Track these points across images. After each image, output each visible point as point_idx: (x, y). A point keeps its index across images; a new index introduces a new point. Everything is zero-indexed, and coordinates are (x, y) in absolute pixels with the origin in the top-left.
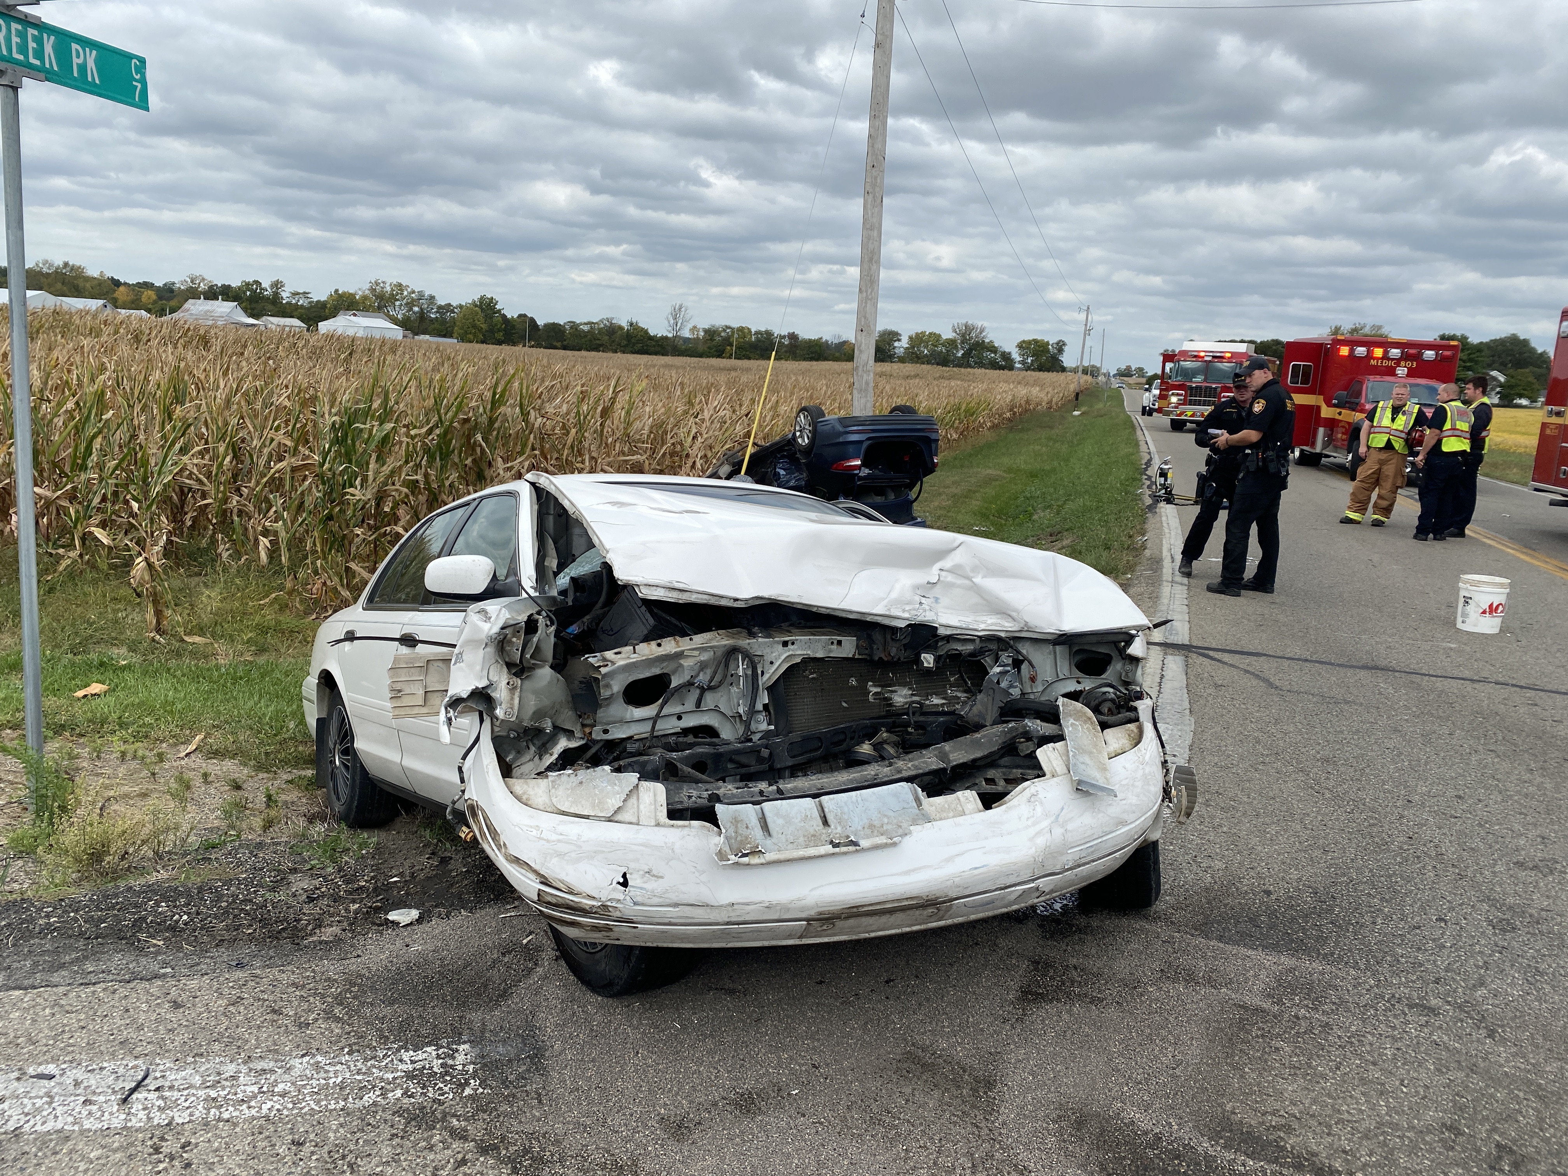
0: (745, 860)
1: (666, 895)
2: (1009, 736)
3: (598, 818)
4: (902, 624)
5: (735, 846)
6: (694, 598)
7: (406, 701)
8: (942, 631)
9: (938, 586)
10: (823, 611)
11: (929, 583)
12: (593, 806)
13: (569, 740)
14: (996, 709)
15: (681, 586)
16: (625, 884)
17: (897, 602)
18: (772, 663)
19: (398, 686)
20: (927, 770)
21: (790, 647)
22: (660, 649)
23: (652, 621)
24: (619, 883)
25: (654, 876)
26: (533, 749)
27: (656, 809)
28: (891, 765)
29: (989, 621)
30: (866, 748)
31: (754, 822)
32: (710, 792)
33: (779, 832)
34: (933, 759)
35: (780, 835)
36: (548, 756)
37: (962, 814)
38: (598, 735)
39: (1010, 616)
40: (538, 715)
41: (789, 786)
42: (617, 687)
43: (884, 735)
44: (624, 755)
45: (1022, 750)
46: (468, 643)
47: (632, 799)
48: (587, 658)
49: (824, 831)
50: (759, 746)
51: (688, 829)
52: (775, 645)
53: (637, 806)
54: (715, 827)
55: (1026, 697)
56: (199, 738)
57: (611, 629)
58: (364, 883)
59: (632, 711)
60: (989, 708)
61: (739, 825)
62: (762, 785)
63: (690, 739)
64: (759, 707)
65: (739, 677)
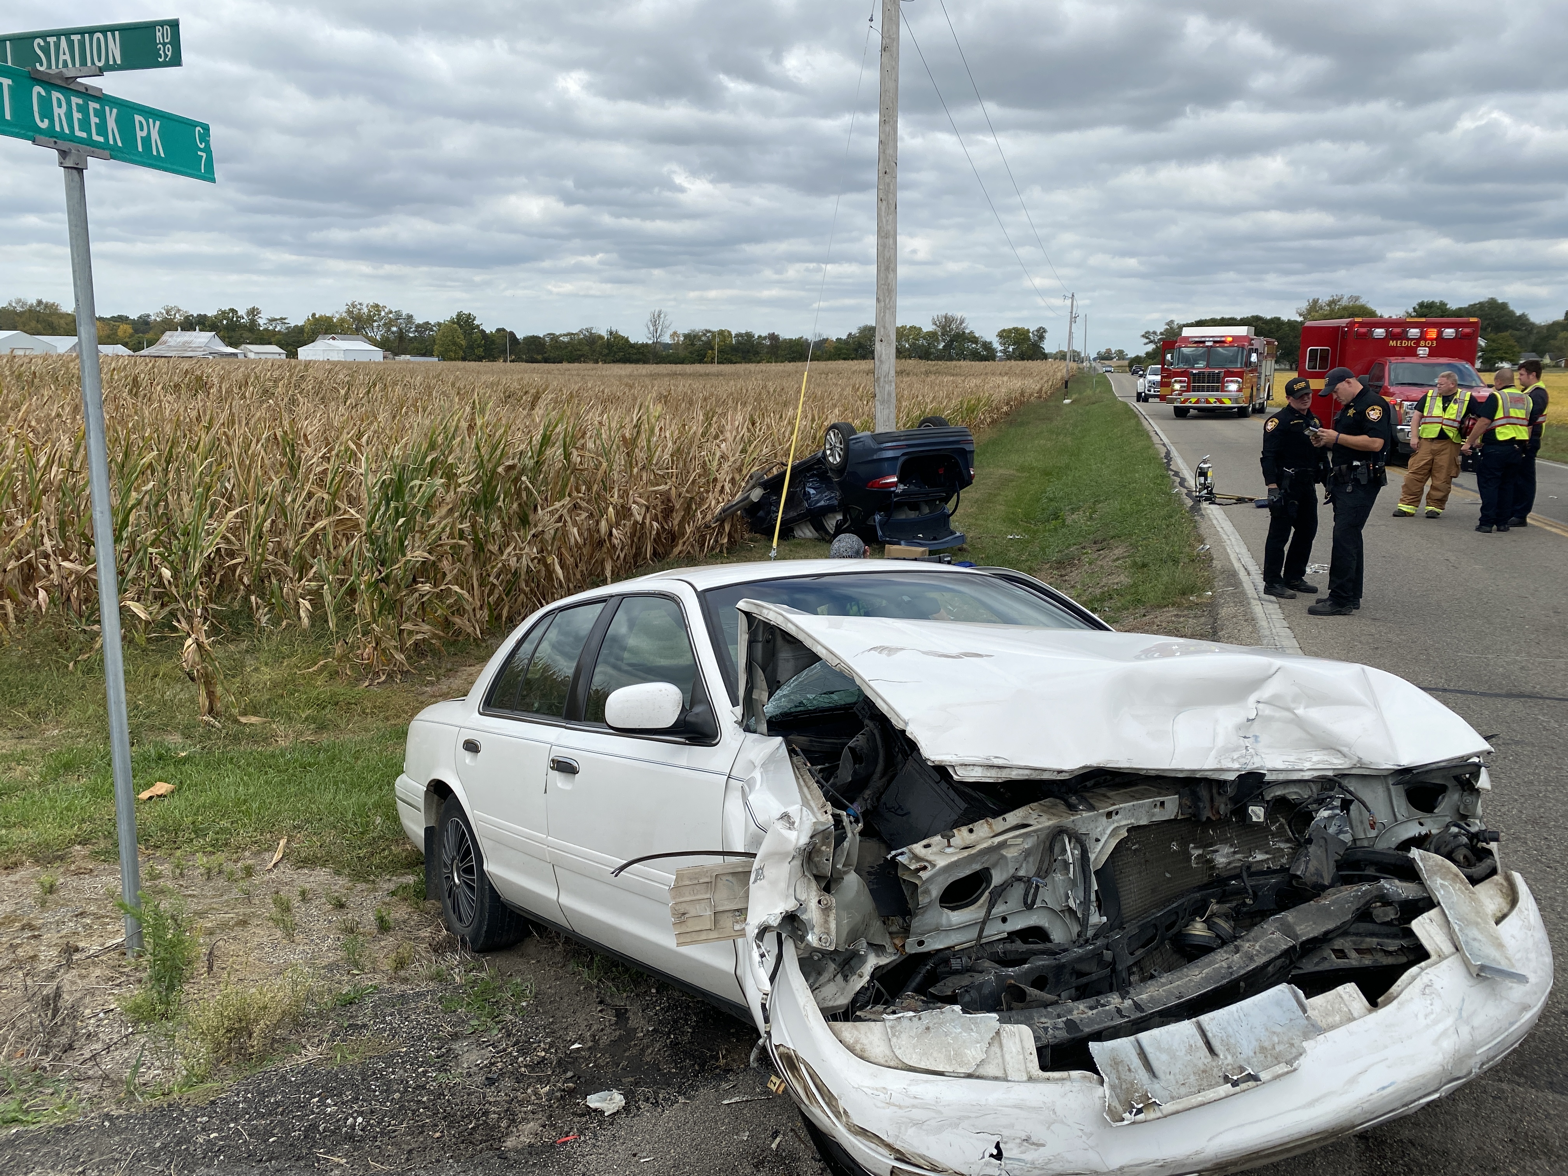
0: (1141, 1117)
1: (1049, 1166)
2: (1363, 901)
3: (958, 1076)
4: (1232, 776)
5: (1122, 1097)
6: (1014, 775)
7: (692, 926)
8: (1269, 777)
9: (1256, 723)
10: (1153, 773)
11: (1248, 720)
12: (949, 1059)
13: (878, 956)
14: (1332, 864)
15: (1000, 762)
16: (999, 1156)
17: (1226, 750)
18: (1098, 840)
19: (682, 908)
20: (1279, 952)
21: (1115, 817)
22: (973, 837)
23: (964, 805)
24: (992, 1155)
25: (1033, 1144)
26: (832, 967)
27: (1025, 1059)
28: (1237, 950)
29: (1315, 759)
30: (1198, 929)
32: (1064, 1019)
33: (1165, 1073)
34: (1277, 935)
35: (1168, 1077)
36: (855, 977)
37: (1351, 1019)
38: (912, 948)
39: (1340, 752)
40: (854, 936)
41: (1144, 996)
42: (936, 892)
43: (1214, 907)
44: (942, 969)
45: (1378, 916)
46: (770, 856)
47: (995, 1048)
48: (896, 856)
49: (1214, 1064)
50: (1099, 947)
51: (1068, 1083)
52: (1100, 819)
53: (1003, 1056)
54: (1095, 1076)
55: (1358, 843)
56: (282, 842)
57: (900, 807)
58: (543, 1054)
59: (948, 916)
60: (1325, 863)
61: (1120, 1068)
62: (1115, 1000)
63: (1020, 946)
64: (1093, 897)
65: (1066, 864)
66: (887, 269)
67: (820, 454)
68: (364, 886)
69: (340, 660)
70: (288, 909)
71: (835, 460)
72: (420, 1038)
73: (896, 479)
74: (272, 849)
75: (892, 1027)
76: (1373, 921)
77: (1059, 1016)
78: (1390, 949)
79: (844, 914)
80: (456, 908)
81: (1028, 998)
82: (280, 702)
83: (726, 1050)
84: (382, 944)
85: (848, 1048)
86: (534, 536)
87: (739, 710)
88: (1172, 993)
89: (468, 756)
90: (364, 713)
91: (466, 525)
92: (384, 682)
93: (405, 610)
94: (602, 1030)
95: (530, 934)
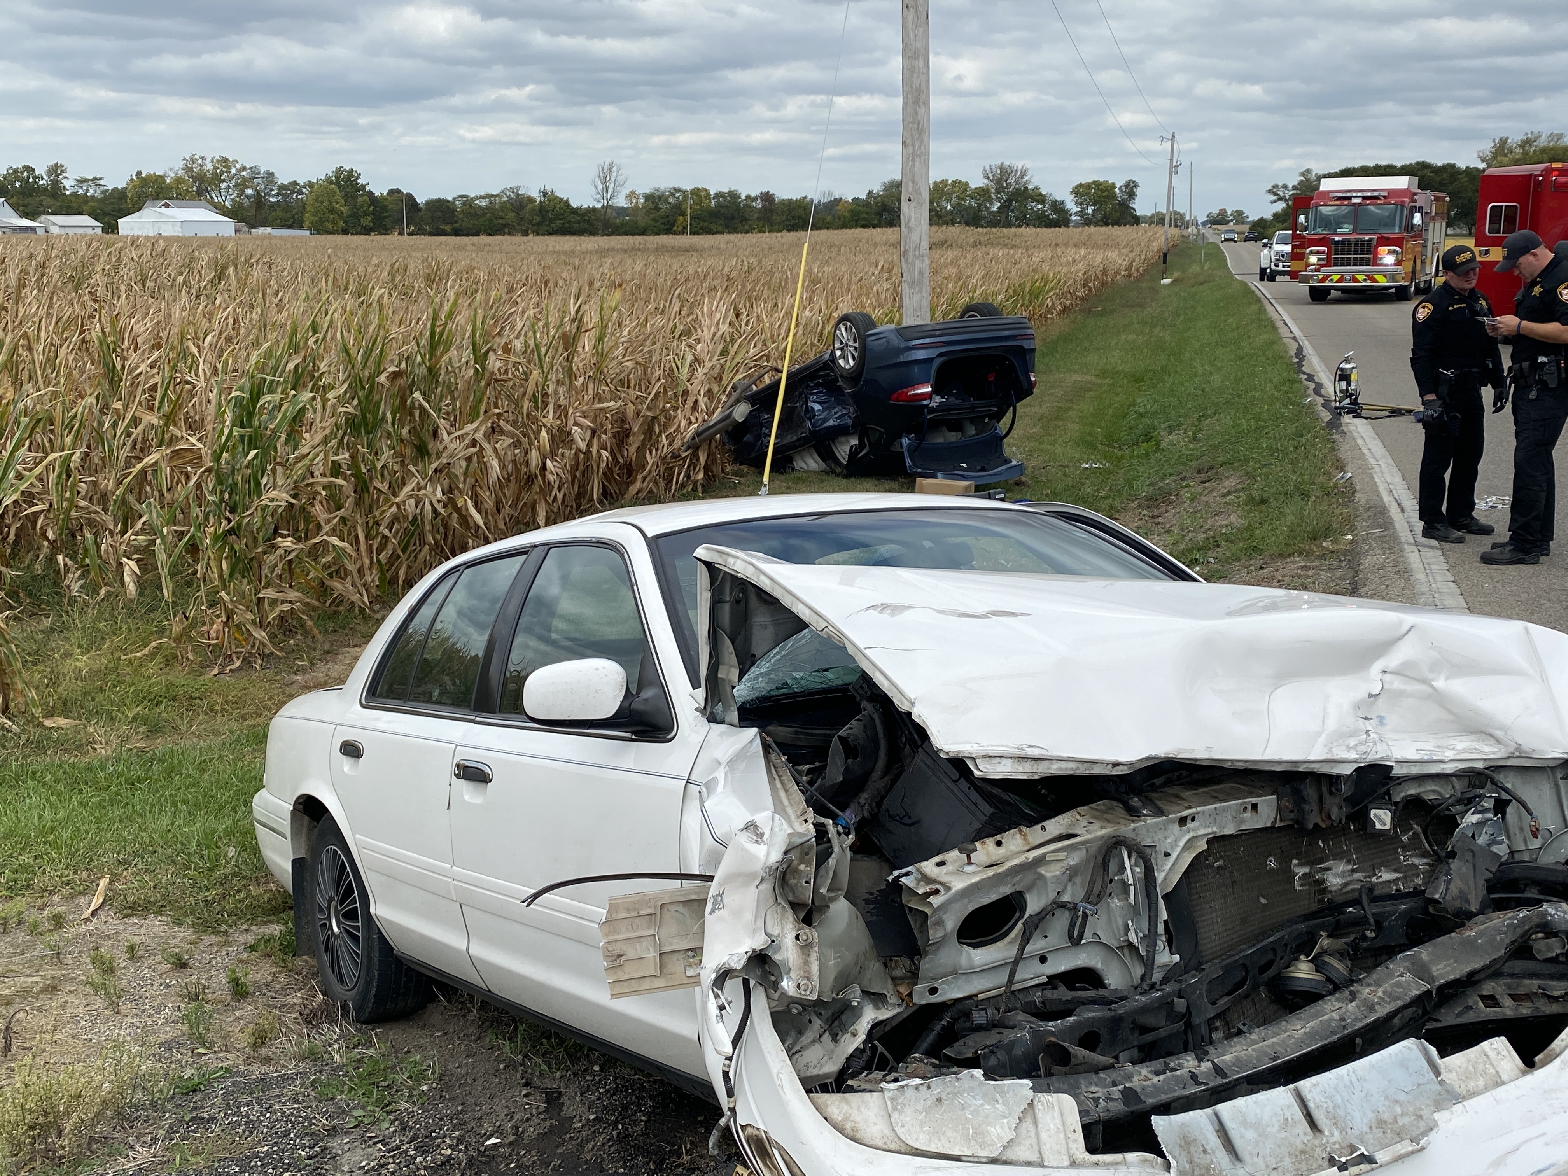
2: (1519, 932)
3: (977, 1161)
4: (1347, 770)
6: (1055, 769)
7: (631, 972)
8: (1397, 771)
9: (1381, 699)
10: (1241, 766)
11: (1371, 696)
12: (967, 1140)
13: (877, 1008)
14: (1481, 884)
15: (1036, 752)
17: (1341, 735)
18: (1167, 855)
19: (617, 949)
20: (1408, 1000)
21: (1190, 825)
22: (1002, 851)
23: (989, 810)
26: (817, 1023)
27: (1067, 1138)
28: (1353, 997)
29: (1460, 746)
30: (1303, 971)
31: (1213, 1141)
32: (1121, 1087)
33: (1251, 1155)
34: (1408, 976)
35: (1255, 1159)
36: (848, 1036)
37: (1499, 1083)
38: (921, 997)
39: (1492, 736)
40: (843, 981)
41: (1227, 1058)
42: (952, 923)
43: (1324, 942)
44: (961, 1024)
45: (1539, 951)
46: (731, 878)
47: (1028, 1124)
48: (899, 877)
49: (1316, 1142)
50: (1169, 994)
51: (1123, 1169)
52: (1170, 826)
53: (1037, 1134)
54: (1159, 1160)
55: (1517, 857)
56: (103, 883)
57: (907, 814)
58: (449, 1152)
59: (969, 954)
60: (1472, 882)
61: (1192, 1149)
62: (1188, 1063)
63: (1063, 993)
64: (1161, 929)
65: (1125, 886)
66: (916, 102)
67: (827, 357)
68: (214, 939)
69: (177, 640)
70: (111, 971)
71: (847, 363)
72: (287, 1134)
73: (929, 389)
74: (88, 891)
75: (893, 1099)
76: (1533, 957)
77: (1114, 1084)
78: (1556, 993)
79: (831, 953)
80: (335, 966)
81: (1073, 1060)
82: (100, 697)
84: (237, 1013)
85: (835, 1126)
86: (436, 471)
87: (701, 693)
88: (1265, 1053)
89: (347, 763)
90: (212, 710)
91: (343, 457)
92: (239, 669)
93: (265, 571)
94: (528, 1120)
95: (434, 998)
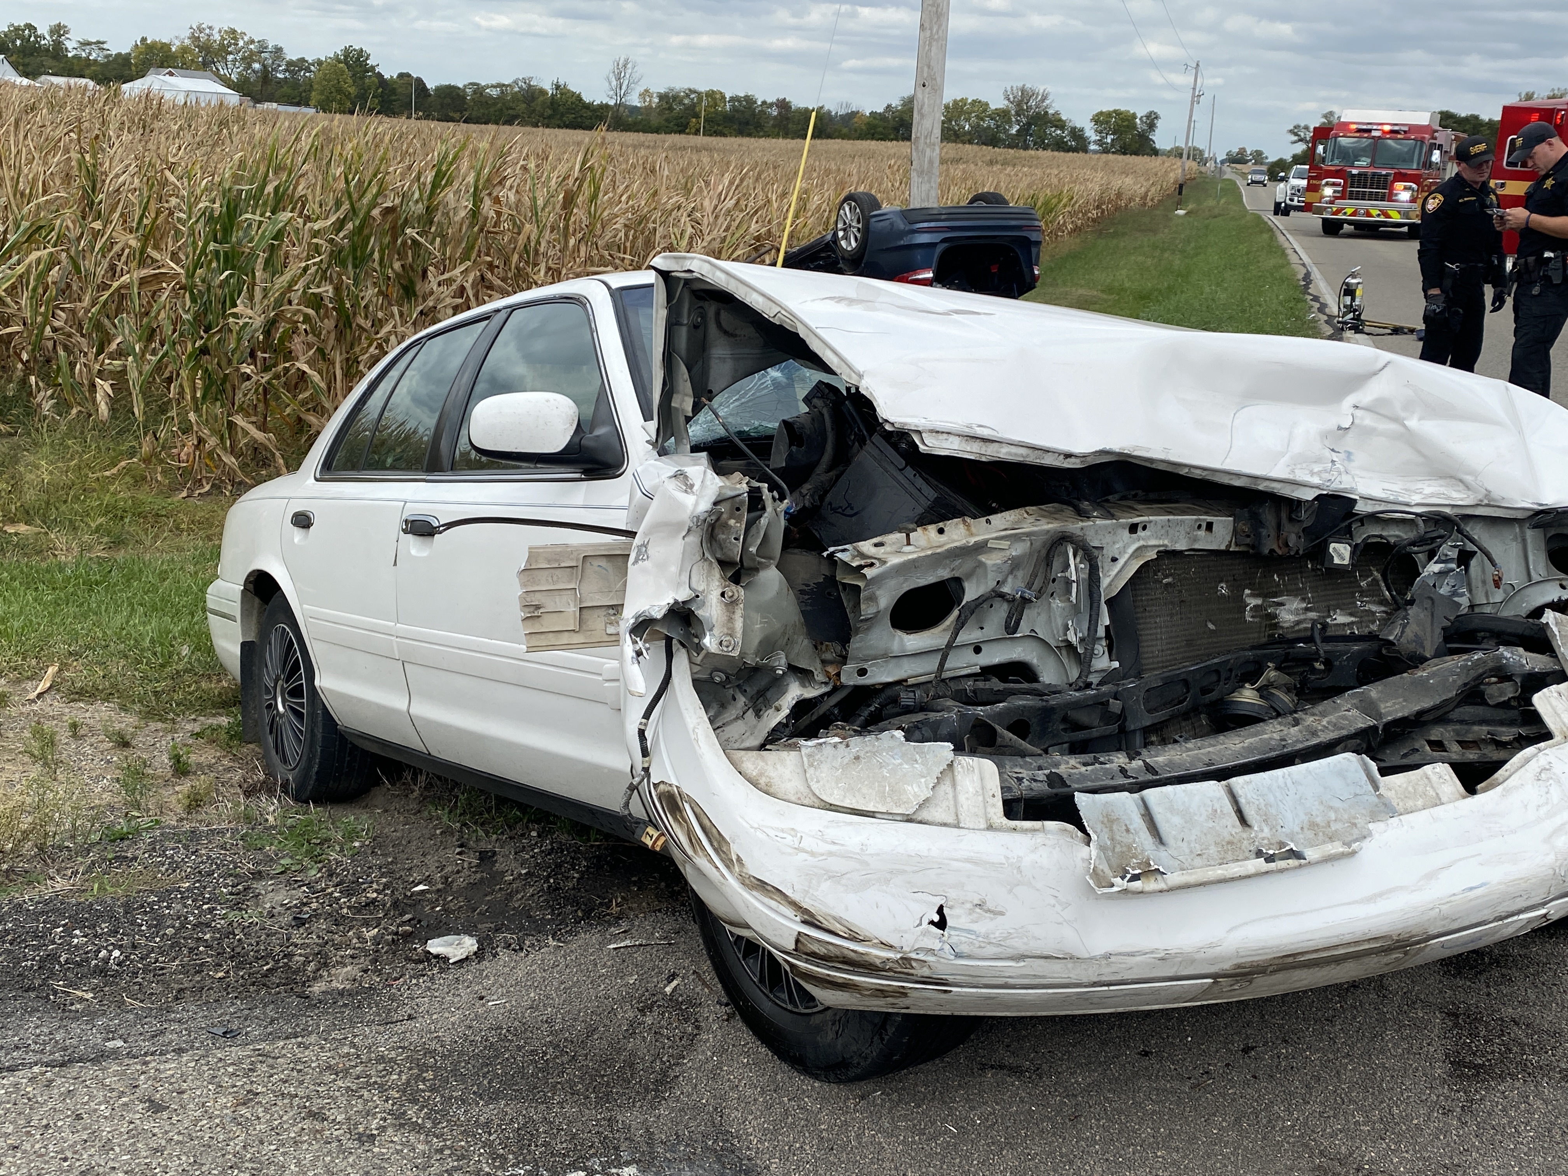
0: (1137, 885)
1: (1008, 942)
2: (1473, 674)
3: (891, 816)
4: (1308, 495)
5: (1115, 861)
6: (1004, 453)
8: (1361, 507)
9: (1351, 434)
10: (1197, 475)
11: (1340, 428)
12: (883, 797)
13: (803, 685)
14: (1438, 631)
15: (985, 433)
16: (941, 924)
17: (1305, 459)
18: (1114, 560)
19: (536, 599)
20: (1352, 730)
21: (1141, 533)
22: (943, 538)
23: (932, 495)
24: (932, 923)
25: (989, 911)
26: (742, 700)
27: (985, 802)
28: (1296, 723)
29: (1428, 490)
30: (1248, 695)
31: (1138, 823)
32: (1047, 772)
33: (1175, 839)
34: (1355, 712)
35: (1180, 843)
36: (771, 711)
37: (1437, 802)
38: (849, 677)
39: (1461, 481)
40: (768, 646)
41: (1160, 759)
42: (886, 599)
43: (1271, 674)
44: (890, 709)
45: (1492, 696)
46: (657, 527)
47: (946, 787)
48: (834, 552)
49: (1245, 835)
50: (1104, 694)
51: (1041, 835)
52: (1120, 531)
53: (955, 797)
54: (1080, 834)
55: (1477, 610)
56: (52, 670)
57: (849, 505)
58: (375, 895)
59: (902, 640)
60: (1429, 630)
61: (1115, 827)
62: (1119, 759)
63: (995, 684)
64: (1101, 632)
65: (1068, 583)
67: (829, 237)
68: (160, 725)
69: (146, 460)
71: (849, 246)
72: (210, 874)
73: (930, 275)
74: (37, 676)
75: (809, 756)
76: (1484, 703)
77: (1040, 768)
78: (1505, 739)
79: (757, 617)
80: (279, 747)
81: (999, 740)
82: (63, 508)
83: (622, 898)
84: (177, 788)
85: (749, 780)
86: (421, 312)
87: (653, 425)
88: (1200, 760)
89: (298, 534)
90: (178, 528)
91: (327, 290)
92: (208, 493)
93: (239, 395)
94: (458, 872)
95: (378, 782)
